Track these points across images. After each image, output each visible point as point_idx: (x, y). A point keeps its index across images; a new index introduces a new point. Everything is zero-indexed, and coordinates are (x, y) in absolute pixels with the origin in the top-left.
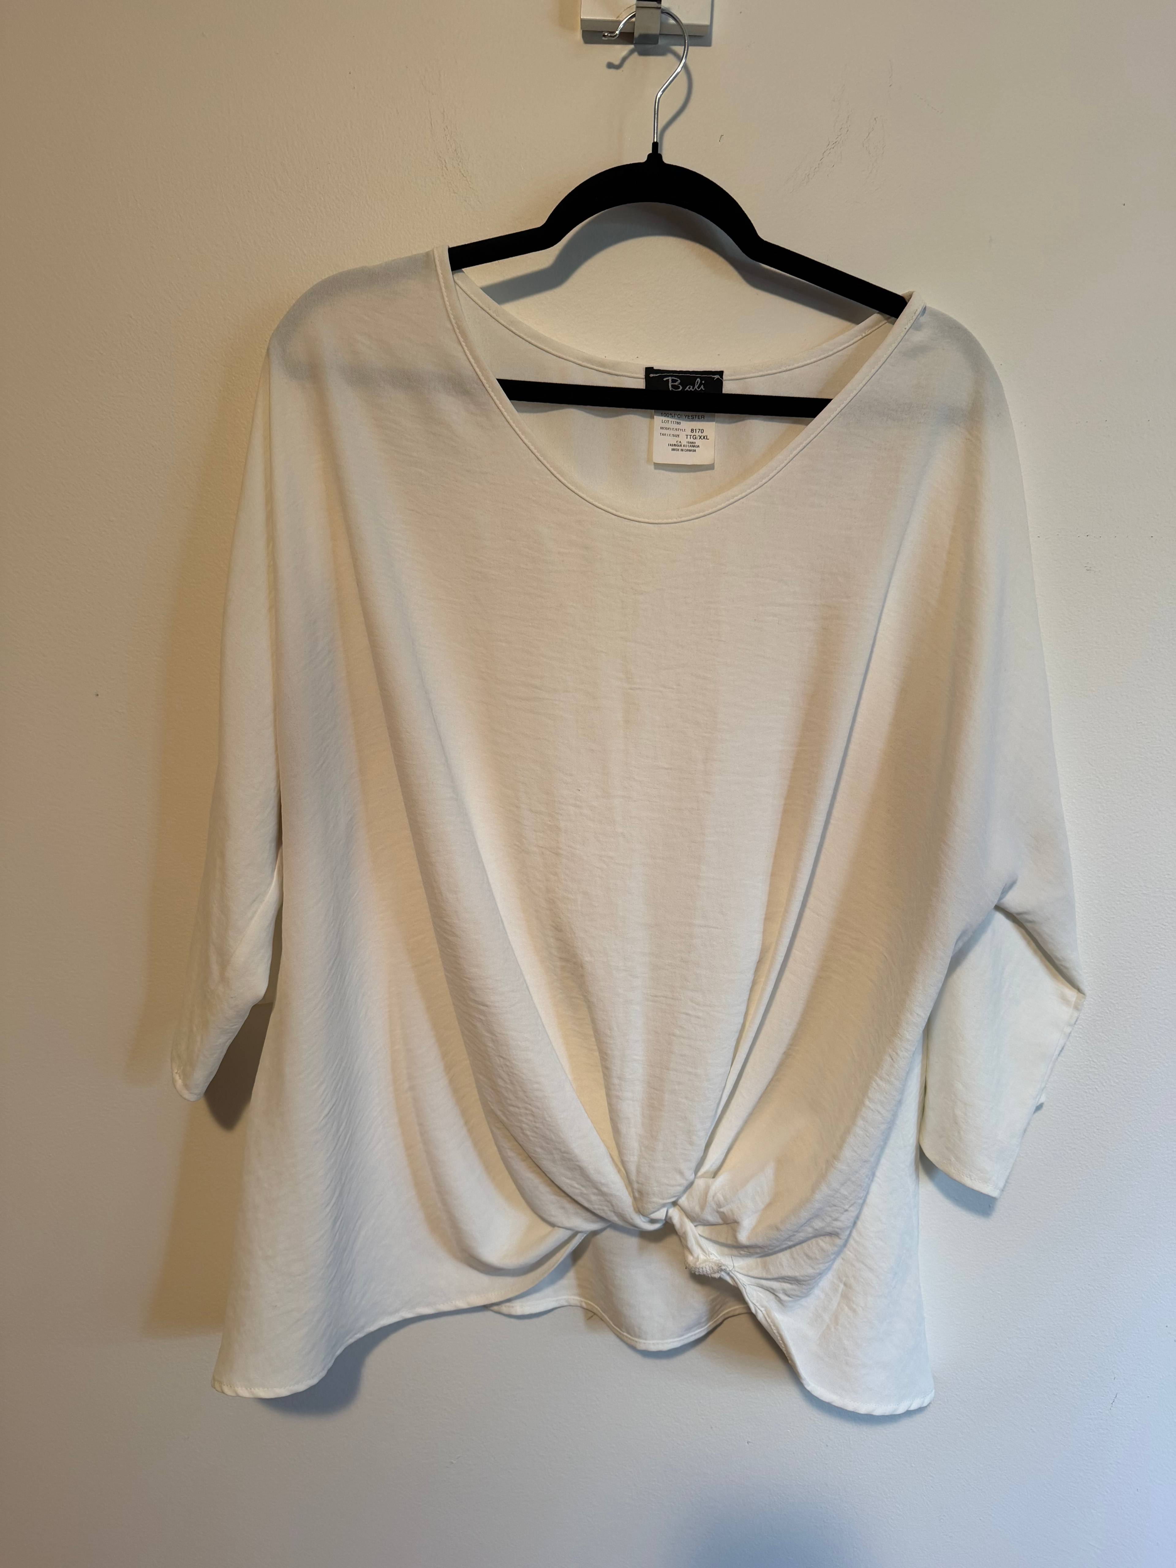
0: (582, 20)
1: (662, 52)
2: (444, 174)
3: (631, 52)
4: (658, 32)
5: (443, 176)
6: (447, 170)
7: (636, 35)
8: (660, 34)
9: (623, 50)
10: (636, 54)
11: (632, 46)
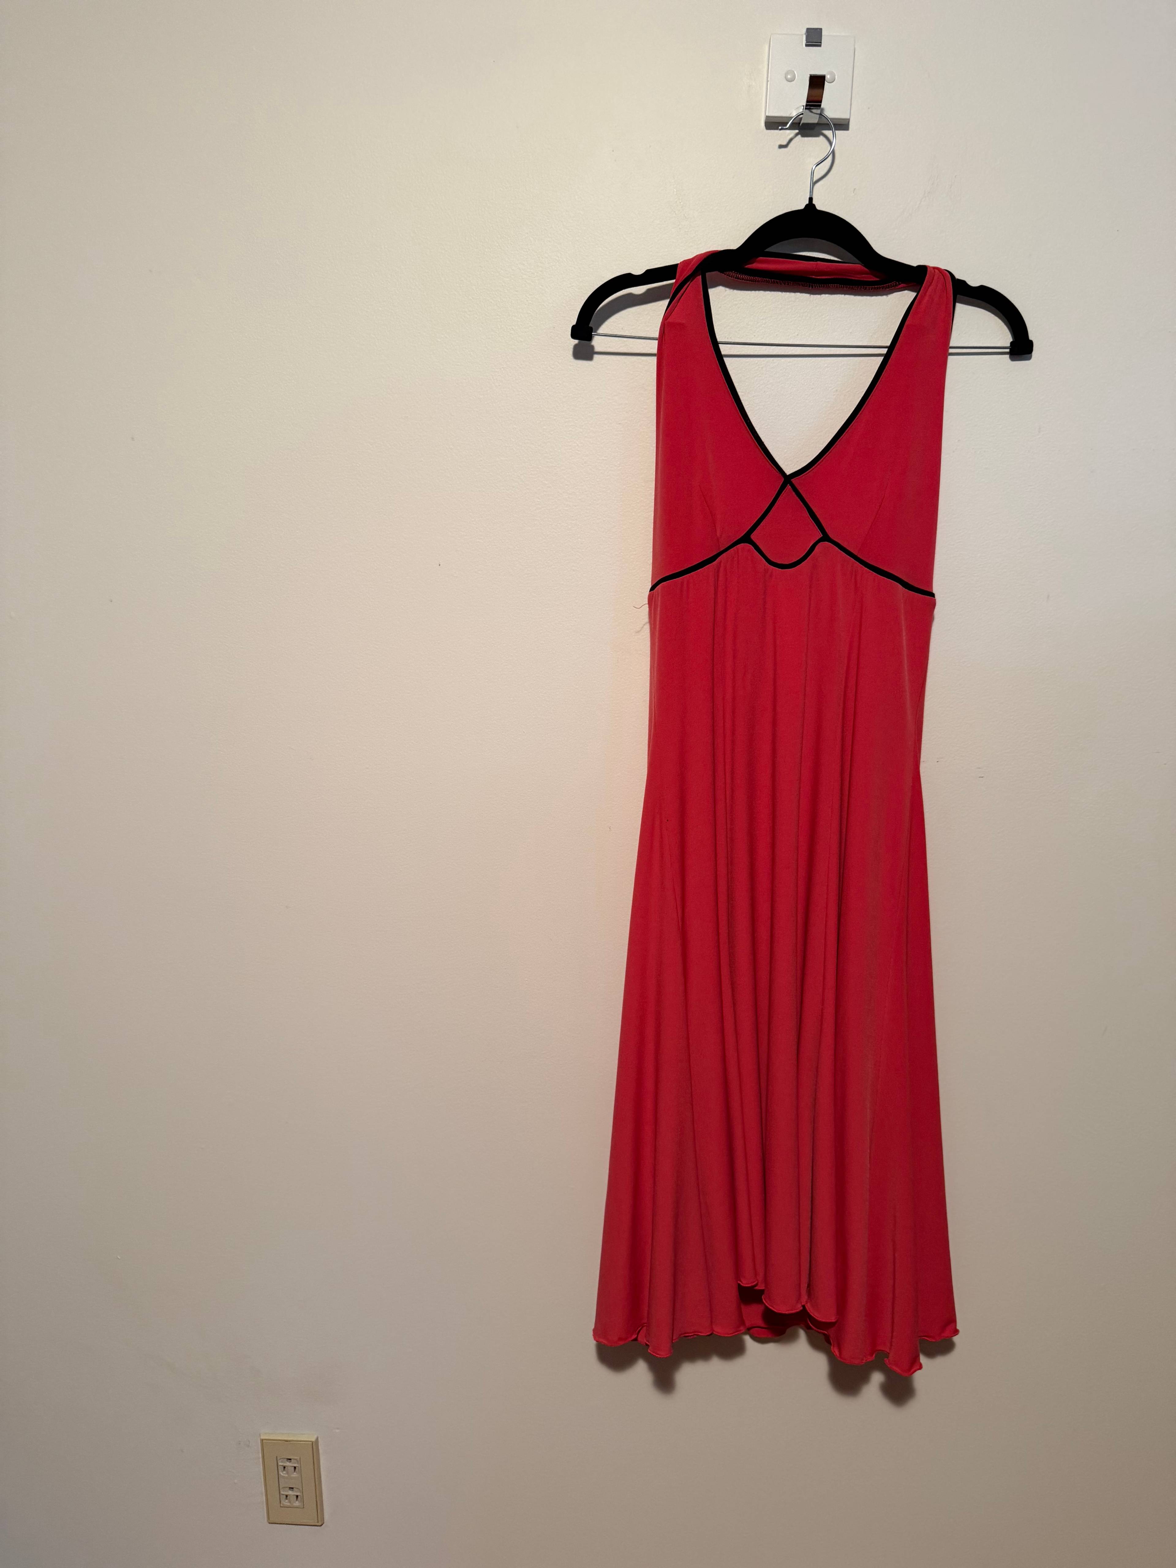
0: (766, 116)
1: (817, 135)
3: (797, 135)
4: (816, 123)
9: (792, 133)
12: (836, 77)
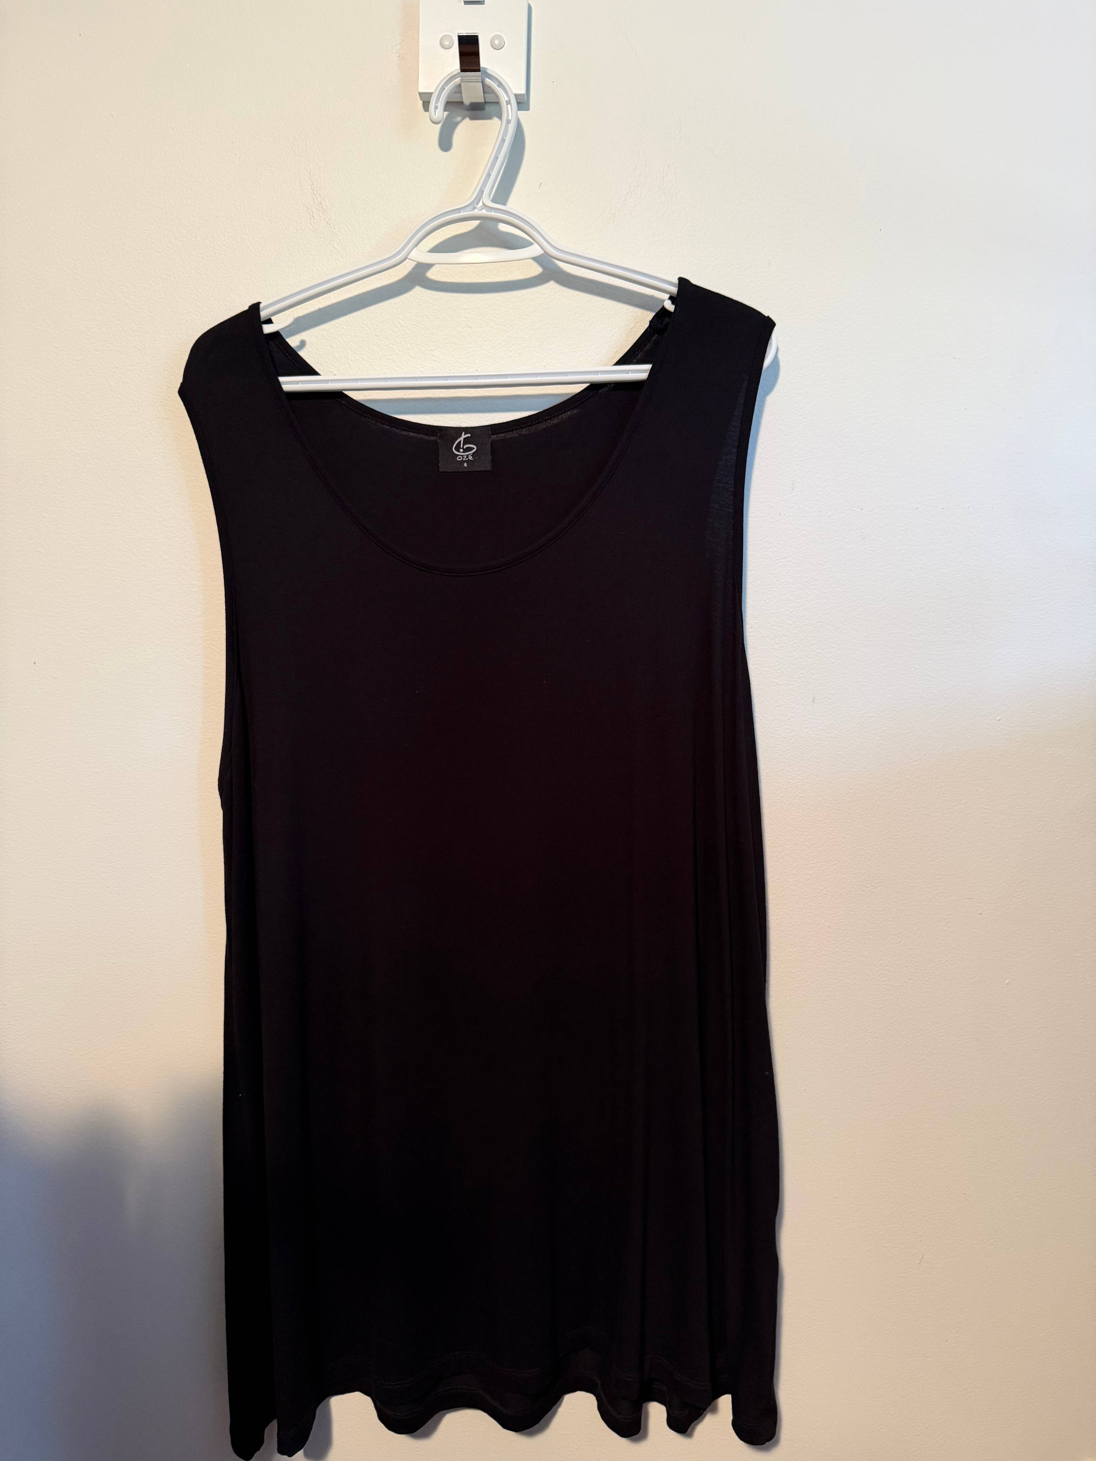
0: (420, 94)
2: (312, 223)
3: (463, 117)
4: (483, 101)
5: (311, 224)
6: (314, 219)
7: (465, 103)
8: (485, 102)
10: (466, 119)
11: (463, 113)
12: (505, 41)
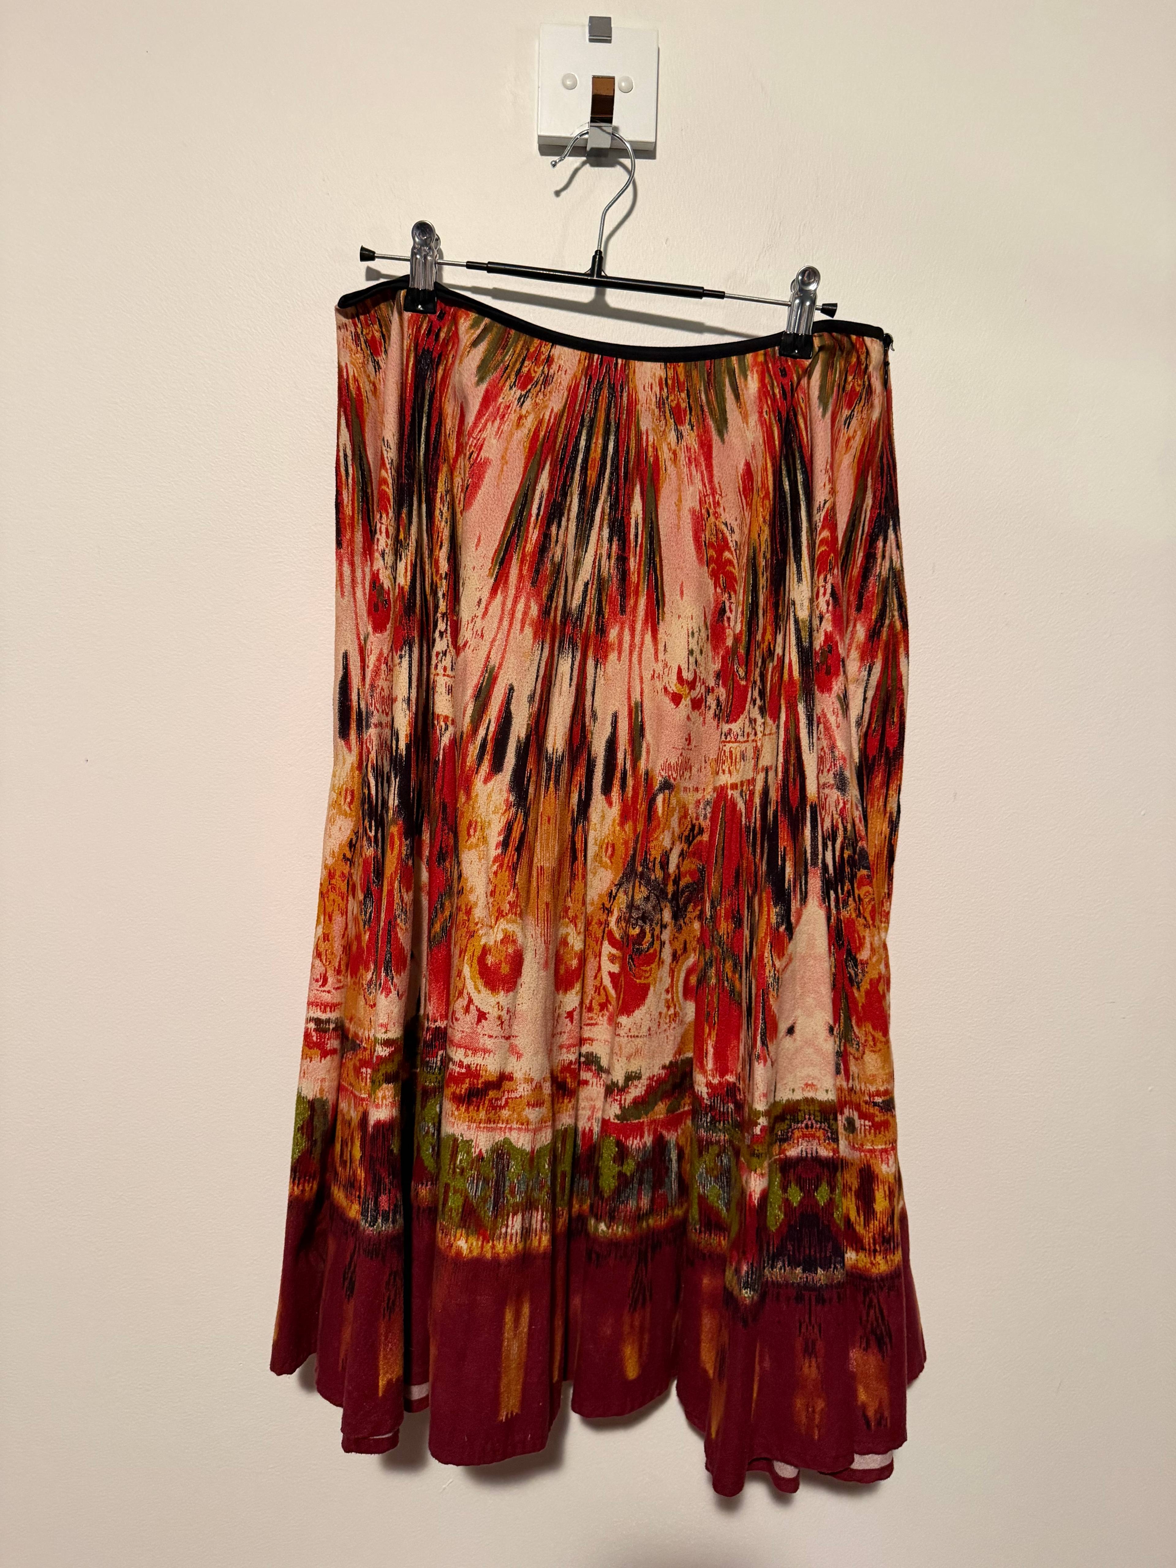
0: (538, 136)
1: (612, 165)
3: (584, 164)
7: (588, 149)
8: (610, 149)
9: (577, 161)
10: (588, 166)
11: (584, 159)
12: (634, 84)
